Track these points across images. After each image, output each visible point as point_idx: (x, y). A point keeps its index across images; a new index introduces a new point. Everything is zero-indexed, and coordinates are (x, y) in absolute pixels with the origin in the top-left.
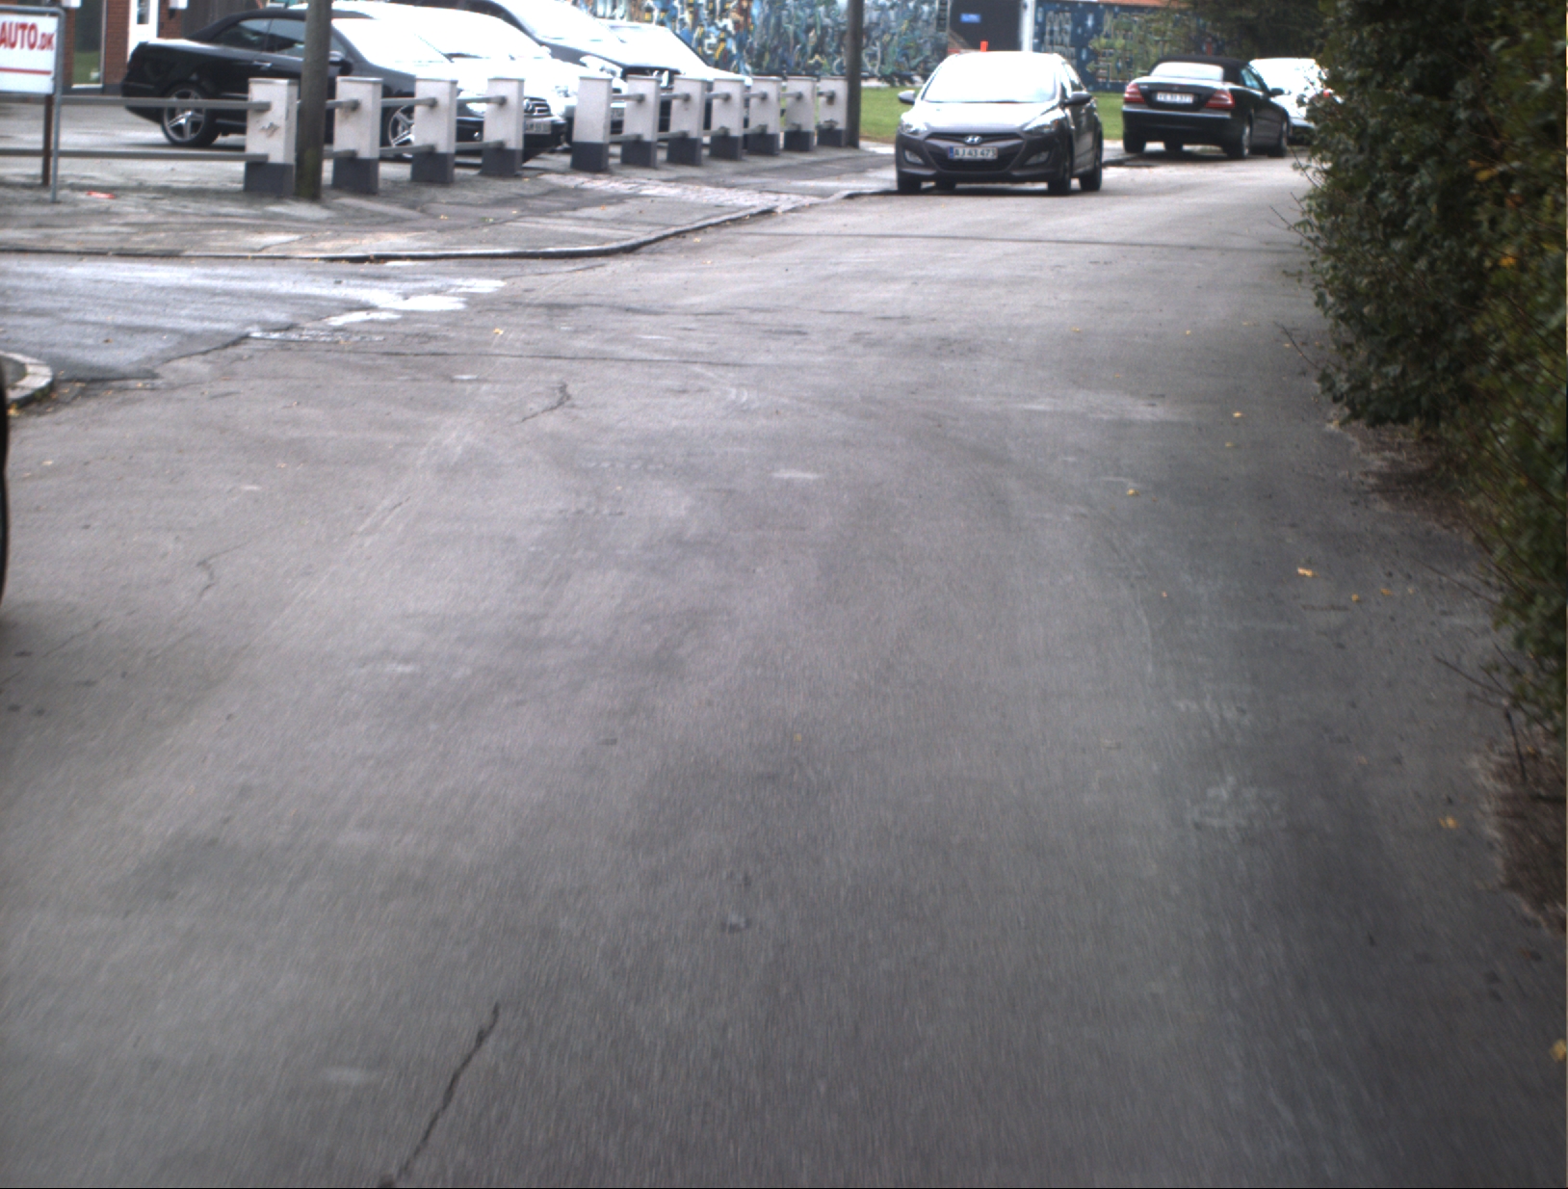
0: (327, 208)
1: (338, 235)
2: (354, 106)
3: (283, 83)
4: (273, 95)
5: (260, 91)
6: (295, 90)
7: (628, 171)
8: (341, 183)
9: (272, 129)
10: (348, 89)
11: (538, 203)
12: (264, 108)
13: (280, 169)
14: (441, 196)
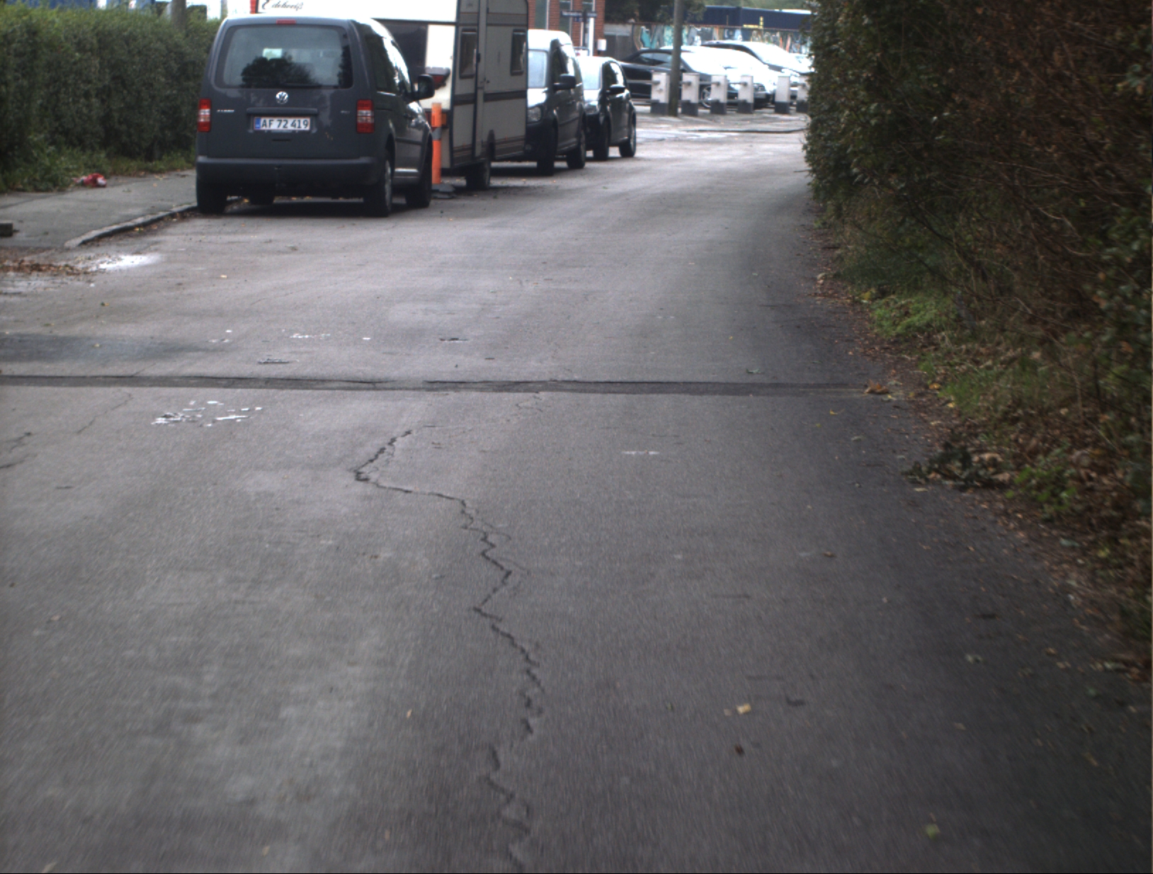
0: (679, 118)
1: (685, 125)
2: (689, 84)
3: (664, 74)
4: (661, 78)
5: (656, 77)
6: (668, 77)
7: (798, 114)
8: (684, 113)
9: (661, 91)
10: (686, 77)
11: (758, 121)
12: (657, 83)
13: (663, 105)
14: (721, 118)
